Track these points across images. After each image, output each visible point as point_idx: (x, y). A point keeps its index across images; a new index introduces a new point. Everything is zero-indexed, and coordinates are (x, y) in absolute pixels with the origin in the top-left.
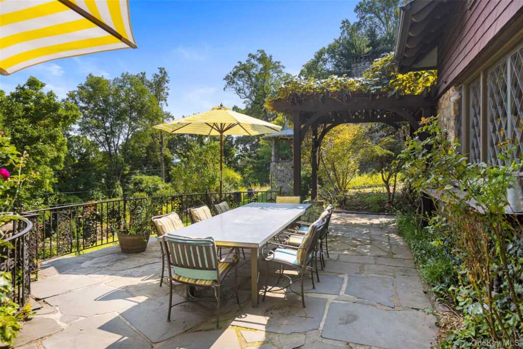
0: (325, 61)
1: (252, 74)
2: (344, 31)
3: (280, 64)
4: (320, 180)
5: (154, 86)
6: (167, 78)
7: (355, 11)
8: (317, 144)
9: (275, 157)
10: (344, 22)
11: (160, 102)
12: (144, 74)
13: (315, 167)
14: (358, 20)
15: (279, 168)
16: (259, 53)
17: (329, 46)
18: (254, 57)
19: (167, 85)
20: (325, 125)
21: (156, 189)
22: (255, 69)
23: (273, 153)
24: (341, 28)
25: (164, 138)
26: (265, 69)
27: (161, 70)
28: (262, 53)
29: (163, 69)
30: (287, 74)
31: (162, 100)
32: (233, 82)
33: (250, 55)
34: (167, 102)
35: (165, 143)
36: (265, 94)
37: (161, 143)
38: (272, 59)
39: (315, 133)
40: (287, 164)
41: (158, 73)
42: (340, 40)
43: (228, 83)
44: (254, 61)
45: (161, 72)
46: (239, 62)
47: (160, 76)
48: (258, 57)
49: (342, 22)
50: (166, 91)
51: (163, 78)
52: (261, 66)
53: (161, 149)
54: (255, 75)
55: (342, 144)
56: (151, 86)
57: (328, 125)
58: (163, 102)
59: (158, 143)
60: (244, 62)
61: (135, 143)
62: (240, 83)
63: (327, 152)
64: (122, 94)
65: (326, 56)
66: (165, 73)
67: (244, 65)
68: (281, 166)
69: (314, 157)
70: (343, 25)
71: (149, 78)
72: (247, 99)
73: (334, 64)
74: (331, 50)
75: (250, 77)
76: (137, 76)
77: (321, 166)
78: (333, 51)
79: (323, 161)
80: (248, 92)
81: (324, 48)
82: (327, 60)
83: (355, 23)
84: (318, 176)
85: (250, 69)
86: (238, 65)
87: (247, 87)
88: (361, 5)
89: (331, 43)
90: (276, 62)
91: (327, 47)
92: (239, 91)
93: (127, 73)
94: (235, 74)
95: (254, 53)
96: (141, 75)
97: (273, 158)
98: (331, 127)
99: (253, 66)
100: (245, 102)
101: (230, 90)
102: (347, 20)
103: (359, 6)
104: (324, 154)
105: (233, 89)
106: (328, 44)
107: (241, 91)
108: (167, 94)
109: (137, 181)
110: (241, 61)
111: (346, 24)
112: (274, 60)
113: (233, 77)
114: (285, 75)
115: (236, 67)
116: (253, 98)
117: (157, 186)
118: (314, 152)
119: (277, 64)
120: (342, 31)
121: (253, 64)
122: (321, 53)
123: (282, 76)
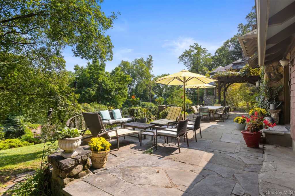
0: (229, 46)
1: (192, 55)
2: (240, 29)
3: (206, 49)
4: (227, 103)
5: (147, 63)
6: (152, 59)
7: (246, 18)
8: (225, 90)
9: (206, 94)
10: (240, 25)
11: (150, 70)
12: (143, 58)
13: (225, 97)
14: (248, 23)
15: (208, 98)
16: (195, 44)
17: (231, 39)
18: (192, 47)
19: (152, 62)
20: (228, 84)
21: (151, 107)
22: (193, 52)
23: (205, 92)
24: (238, 28)
25: (151, 86)
26: (198, 52)
27: (150, 56)
28: (196, 45)
29: (151, 55)
30: (209, 54)
31: (150, 69)
32: (183, 59)
33: (190, 46)
34: (152, 70)
35: (152, 88)
36: (198, 64)
37: (150, 88)
38: (201, 47)
39: (225, 87)
40: (211, 97)
41: (149, 58)
42: (237, 35)
43: (180, 60)
44: (192, 49)
45: (150, 57)
46: (185, 50)
47: (150, 59)
48: (194, 47)
49: (238, 25)
50: (152, 65)
51: (151, 59)
52: (196, 51)
53: (150, 91)
54: (193, 56)
55: (236, 89)
56: (145, 63)
57: (229, 84)
58: (151, 70)
59: (148, 88)
60: (188, 50)
61: (140, 88)
62: (186, 59)
63: (229, 92)
64: (135, 68)
65: (230, 43)
66: (152, 57)
67: (188, 51)
68: (209, 98)
69: (224, 94)
70: (239, 26)
71: (145, 60)
72: (189, 67)
73: (234, 48)
74: (232, 41)
75: (190, 56)
76: (140, 59)
77: (227, 97)
78: (233, 41)
79: (228, 95)
80: (189, 63)
81: (229, 40)
82: (230, 46)
83: (246, 25)
84: (226, 101)
85: (191, 53)
86: (185, 51)
87: (189, 61)
88: (250, 15)
89: (232, 37)
90: (203, 49)
91: (230, 39)
92: (185, 63)
93: (137, 59)
94: (183, 56)
95: (192, 45)
96: (142, 59)
97: (205, 95)
98: (230, 84)
99: (192, 51)
100: (188, 69)
101: (181, 63)
102: (241, 24)
103: (248, 15)
104: (228, 93)
105: (182, 62)
106: (231, 38)
107: (186, 63)
108: (153, 66)
109: (143, 104)
110: (186, 49)
111: (241, 26)
112: (202, 48)
113: (182, 57)
114: (208, 54)
115: (184, 53)
116: (192, 66)
117: (152, 106)
118: (224, 93)
119: (204, 49)
120: (239, 29)
121: (192, 50)
122: (227, 42)
123: (206, 55)
